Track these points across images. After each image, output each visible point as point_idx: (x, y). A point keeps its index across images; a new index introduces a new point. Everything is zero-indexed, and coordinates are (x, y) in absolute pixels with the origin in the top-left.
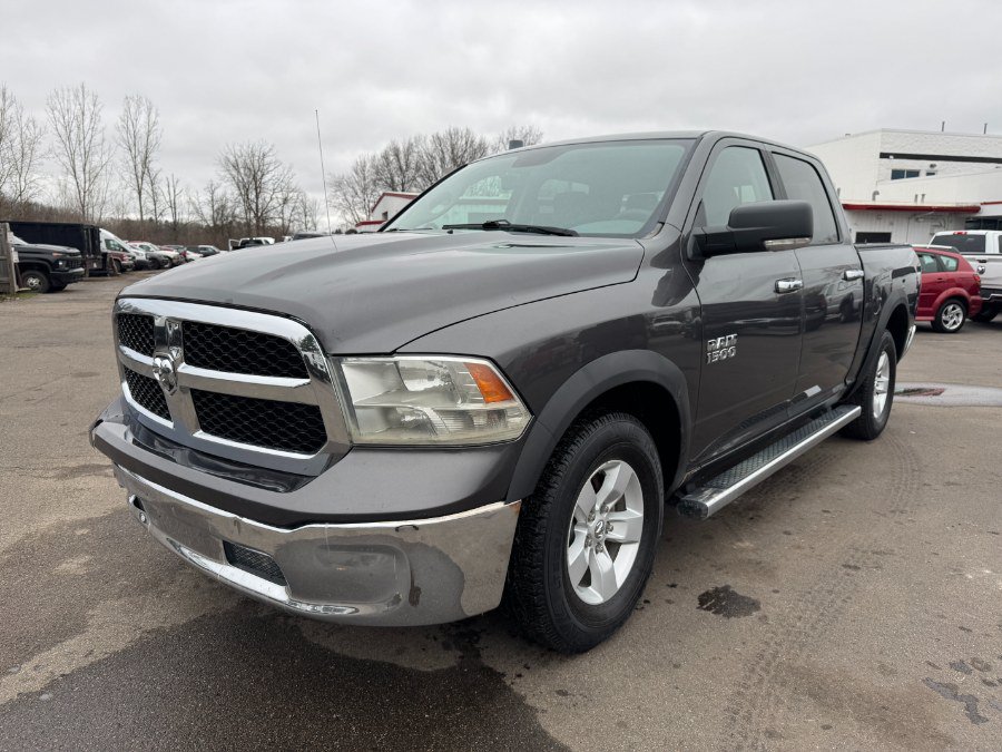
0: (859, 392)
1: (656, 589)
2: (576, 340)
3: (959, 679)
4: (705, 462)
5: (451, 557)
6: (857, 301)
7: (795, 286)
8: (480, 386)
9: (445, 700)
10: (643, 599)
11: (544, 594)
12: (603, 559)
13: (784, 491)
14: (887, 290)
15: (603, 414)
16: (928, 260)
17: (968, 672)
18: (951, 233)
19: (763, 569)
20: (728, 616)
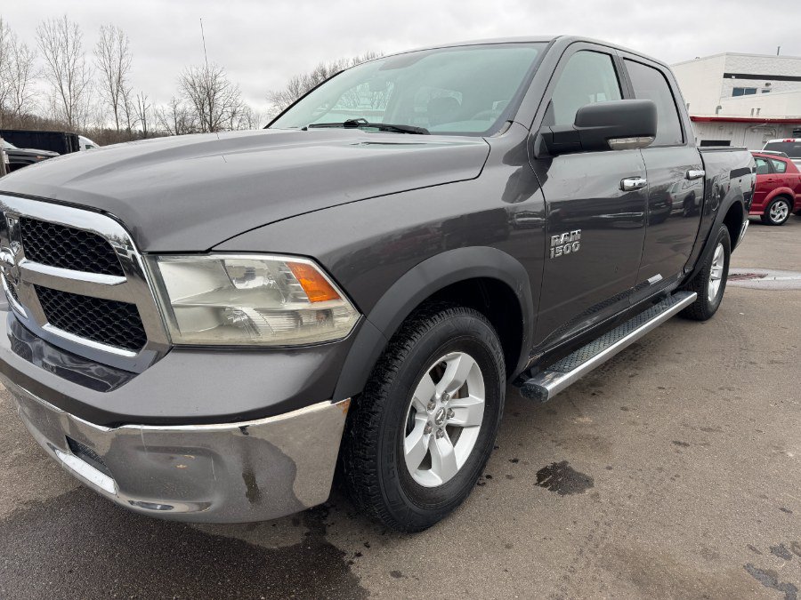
0: (697, 280)
1: (499, 464)
2: (439, 229)
3: (779, 565)
4: (550, 348)
5: (280, 447)
6: (699, 198)
7: (640, 184)
8: (305, 286)
9: (284, 579)
10: (484, 474)
11: (378, 484)
12: (443, 445)
13: (625, 368)
14: (726, 190)
15: (443, 308)
16: (761, 163)
17: (788, 558)
18: (781, 140)
19: (599, 445)
20: (563, 493)
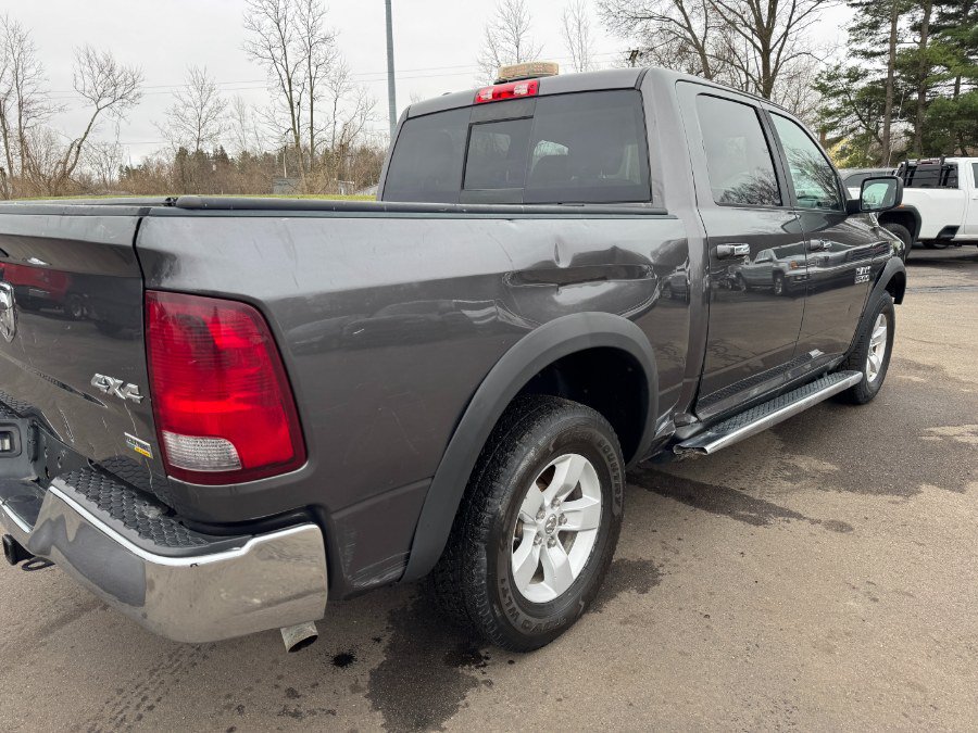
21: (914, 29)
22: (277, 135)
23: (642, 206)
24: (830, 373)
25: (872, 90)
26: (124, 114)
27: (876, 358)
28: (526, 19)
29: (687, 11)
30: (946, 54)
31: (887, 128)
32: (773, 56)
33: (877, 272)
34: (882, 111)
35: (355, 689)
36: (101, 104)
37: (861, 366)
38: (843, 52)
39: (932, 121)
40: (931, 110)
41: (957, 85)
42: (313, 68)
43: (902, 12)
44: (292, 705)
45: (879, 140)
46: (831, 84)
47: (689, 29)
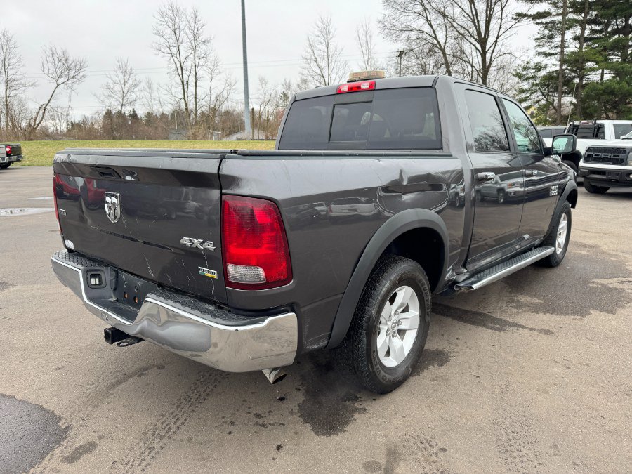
21: (575, 39)
22: (172, 102)
23: (437, 152)
24: (536, 247)
25: (550, 77)
26: (74, 88)
27: (561, 240)
28: (332, 31)
29: (434, 27)
30: (595, 54)
31: (559, 101)
32: (488, 55)
33: (562, 188)
34: (556, 90)
35: (292, 413)
36: (60, 82)
37: (553, 244)
38: (532, 53)
39: (588, 96)
40: (587, 89)
41: (602, 74)
42: (197, 60)
43: (568, 29)
44: (260, 421)
45: (554, 108)
46: (524, 73)
47: (436, 38)
